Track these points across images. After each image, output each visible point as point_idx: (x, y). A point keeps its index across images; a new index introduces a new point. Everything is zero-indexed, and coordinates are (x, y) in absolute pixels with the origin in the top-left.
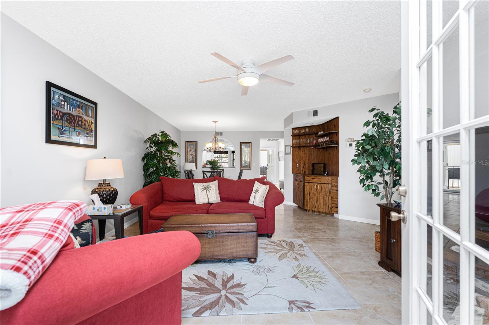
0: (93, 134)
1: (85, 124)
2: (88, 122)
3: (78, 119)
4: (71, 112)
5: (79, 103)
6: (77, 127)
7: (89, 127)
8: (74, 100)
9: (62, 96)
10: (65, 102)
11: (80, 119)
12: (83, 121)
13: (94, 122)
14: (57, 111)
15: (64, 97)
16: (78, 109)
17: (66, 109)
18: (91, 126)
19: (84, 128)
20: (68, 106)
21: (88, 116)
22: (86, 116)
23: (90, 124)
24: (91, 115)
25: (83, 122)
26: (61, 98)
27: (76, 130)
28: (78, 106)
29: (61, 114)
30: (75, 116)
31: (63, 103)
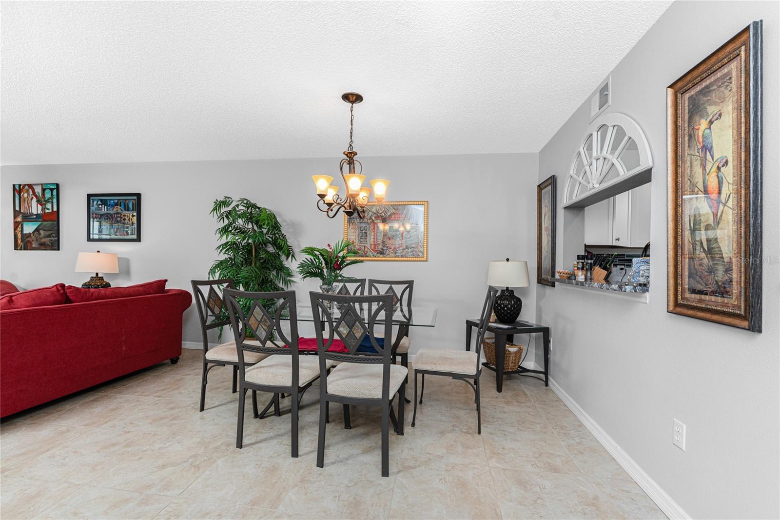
0: (135, 227)
1: (125, 219)
2: (128, 216)
3: (115, 216)
4: (109, 212)
5: (116, 201)
6: (114, 223)
7: (129, 221)
8: (111, 200)
9: (100, 201)
10: (102, 205)
11: (118, 215)
12: (122, 216)
13: (135, 214)
14: (96, 214)
15: (102, 201)
16: (115, 207)
17: (103, 210)
18: (132, 220)
19: (124, 223)
20: (106, 207)
21: (128, 210)
22: (125, 210)
23: (131, 217)
24: (131, 209)
25: (122, 218)
26: (99, 203)
27: (114, 227)
28: (116, 204)
29: (99, 216)
30: (112, 214)
31: (100, 206)
